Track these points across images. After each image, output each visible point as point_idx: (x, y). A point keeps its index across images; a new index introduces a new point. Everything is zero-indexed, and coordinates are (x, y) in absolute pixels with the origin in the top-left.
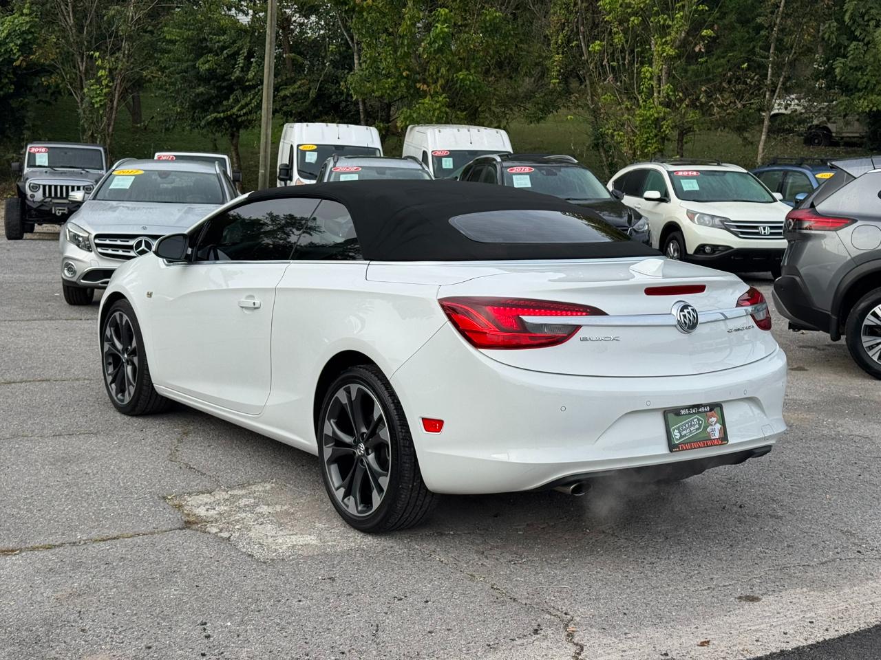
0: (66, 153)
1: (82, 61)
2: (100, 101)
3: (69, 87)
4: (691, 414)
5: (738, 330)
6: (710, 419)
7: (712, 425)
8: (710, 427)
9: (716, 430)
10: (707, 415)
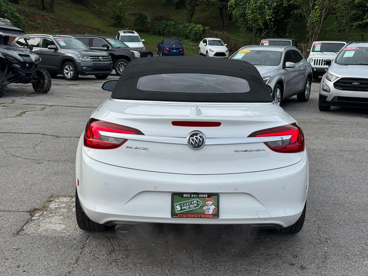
0: (276, 43)
1: (311, 3)
2: (316, 19)
3: (305, 14)
4: (192, 197)
5: (246, 151)
6: (207, 202)
7: (208, 206)
8: (206, 207)
9: (211, 209)
10: (205, 199)
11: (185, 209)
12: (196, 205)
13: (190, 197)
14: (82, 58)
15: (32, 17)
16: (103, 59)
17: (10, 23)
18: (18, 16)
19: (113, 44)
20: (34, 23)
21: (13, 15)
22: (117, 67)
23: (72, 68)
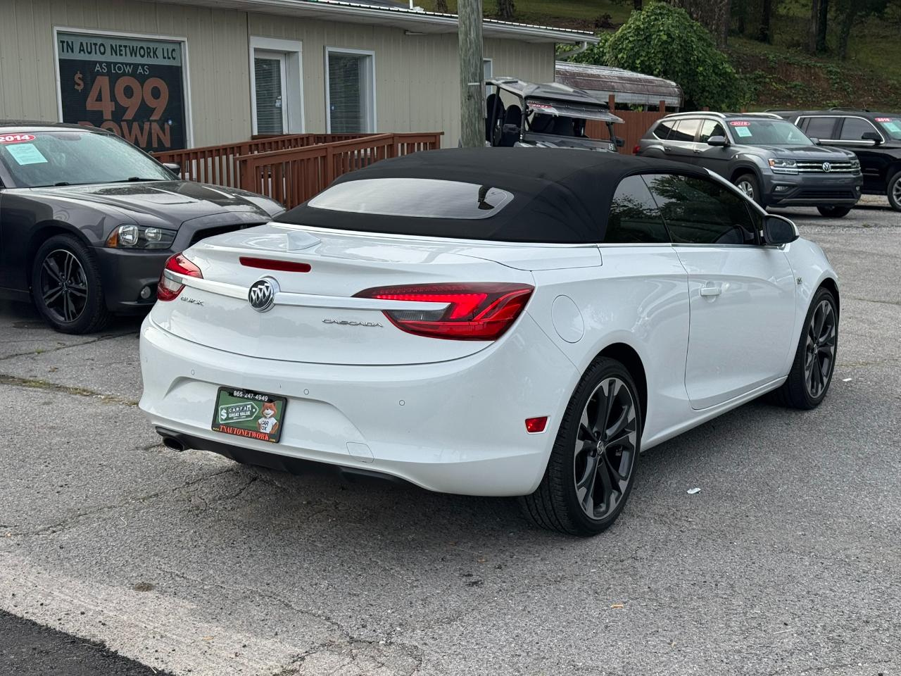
4: (245, 398)
5: (344, 323)
6: (266, 411)
7: (266, 417)
8: (263, 419)
9: (269, 424)
10: (264, 405)
11: (232, 418)
12: (248, 413)
13: (243, 397)
14: (776, 165)
15: (783, 71)
16: (833, 167)
17: (676, 89)
18: (730, 71)
19: (894, 132)
20: (784, 87)
21: (716, 71)
22: (894, 189)
23: (751, 189)
